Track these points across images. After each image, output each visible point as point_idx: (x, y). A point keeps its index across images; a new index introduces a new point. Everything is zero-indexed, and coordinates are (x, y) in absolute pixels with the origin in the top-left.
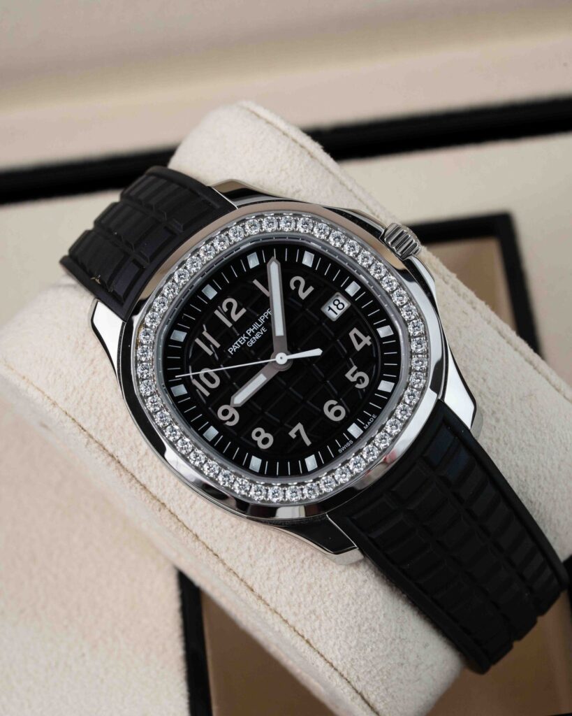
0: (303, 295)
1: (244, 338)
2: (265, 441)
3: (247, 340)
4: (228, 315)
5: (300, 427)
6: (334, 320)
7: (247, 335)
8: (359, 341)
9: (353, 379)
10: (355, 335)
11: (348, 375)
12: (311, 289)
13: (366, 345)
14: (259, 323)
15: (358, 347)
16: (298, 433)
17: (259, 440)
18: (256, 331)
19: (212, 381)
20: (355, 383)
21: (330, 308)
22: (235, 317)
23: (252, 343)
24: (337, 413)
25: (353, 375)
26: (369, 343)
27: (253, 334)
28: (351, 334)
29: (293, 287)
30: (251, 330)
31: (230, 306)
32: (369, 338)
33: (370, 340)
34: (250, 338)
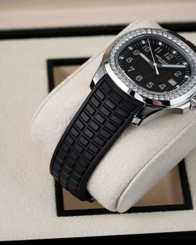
0: (175, 74)
1: (161, 59)
2: (129, 60)
3: (160, 60)
4: (168, 55)
5: (133, 69)
6: (168, 81)
7: (162, 60)
8: (162, 86)
9: (150, 84)
10: (164, 86)
11: (151, 83)
12: (178, 76)
13: (161, 88)
14: (166, 63)
15: (160, 86)
16: (131, 69)
17: (129, 59)
18: (163, 62)
19: (147, 50)
20: (148, 84)
21: (172, 82)
22: (167, 57)
23: (160, 61)
24: (138, 79)
25: (151, 84)
26: (161, 89)
27: (162, 61)
28: (164, 85)
29: (178, 72)
30: (163, 61)
31: (171, 56)
32: (163, 89)
33: (162, 89)
34: (161, 60)
